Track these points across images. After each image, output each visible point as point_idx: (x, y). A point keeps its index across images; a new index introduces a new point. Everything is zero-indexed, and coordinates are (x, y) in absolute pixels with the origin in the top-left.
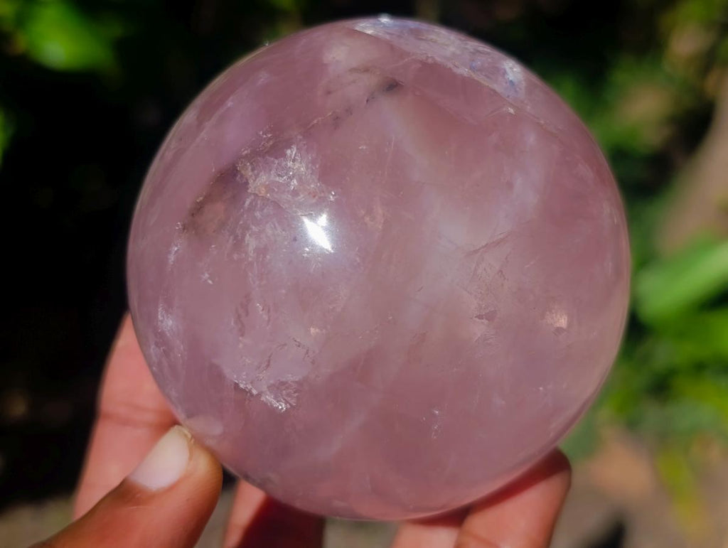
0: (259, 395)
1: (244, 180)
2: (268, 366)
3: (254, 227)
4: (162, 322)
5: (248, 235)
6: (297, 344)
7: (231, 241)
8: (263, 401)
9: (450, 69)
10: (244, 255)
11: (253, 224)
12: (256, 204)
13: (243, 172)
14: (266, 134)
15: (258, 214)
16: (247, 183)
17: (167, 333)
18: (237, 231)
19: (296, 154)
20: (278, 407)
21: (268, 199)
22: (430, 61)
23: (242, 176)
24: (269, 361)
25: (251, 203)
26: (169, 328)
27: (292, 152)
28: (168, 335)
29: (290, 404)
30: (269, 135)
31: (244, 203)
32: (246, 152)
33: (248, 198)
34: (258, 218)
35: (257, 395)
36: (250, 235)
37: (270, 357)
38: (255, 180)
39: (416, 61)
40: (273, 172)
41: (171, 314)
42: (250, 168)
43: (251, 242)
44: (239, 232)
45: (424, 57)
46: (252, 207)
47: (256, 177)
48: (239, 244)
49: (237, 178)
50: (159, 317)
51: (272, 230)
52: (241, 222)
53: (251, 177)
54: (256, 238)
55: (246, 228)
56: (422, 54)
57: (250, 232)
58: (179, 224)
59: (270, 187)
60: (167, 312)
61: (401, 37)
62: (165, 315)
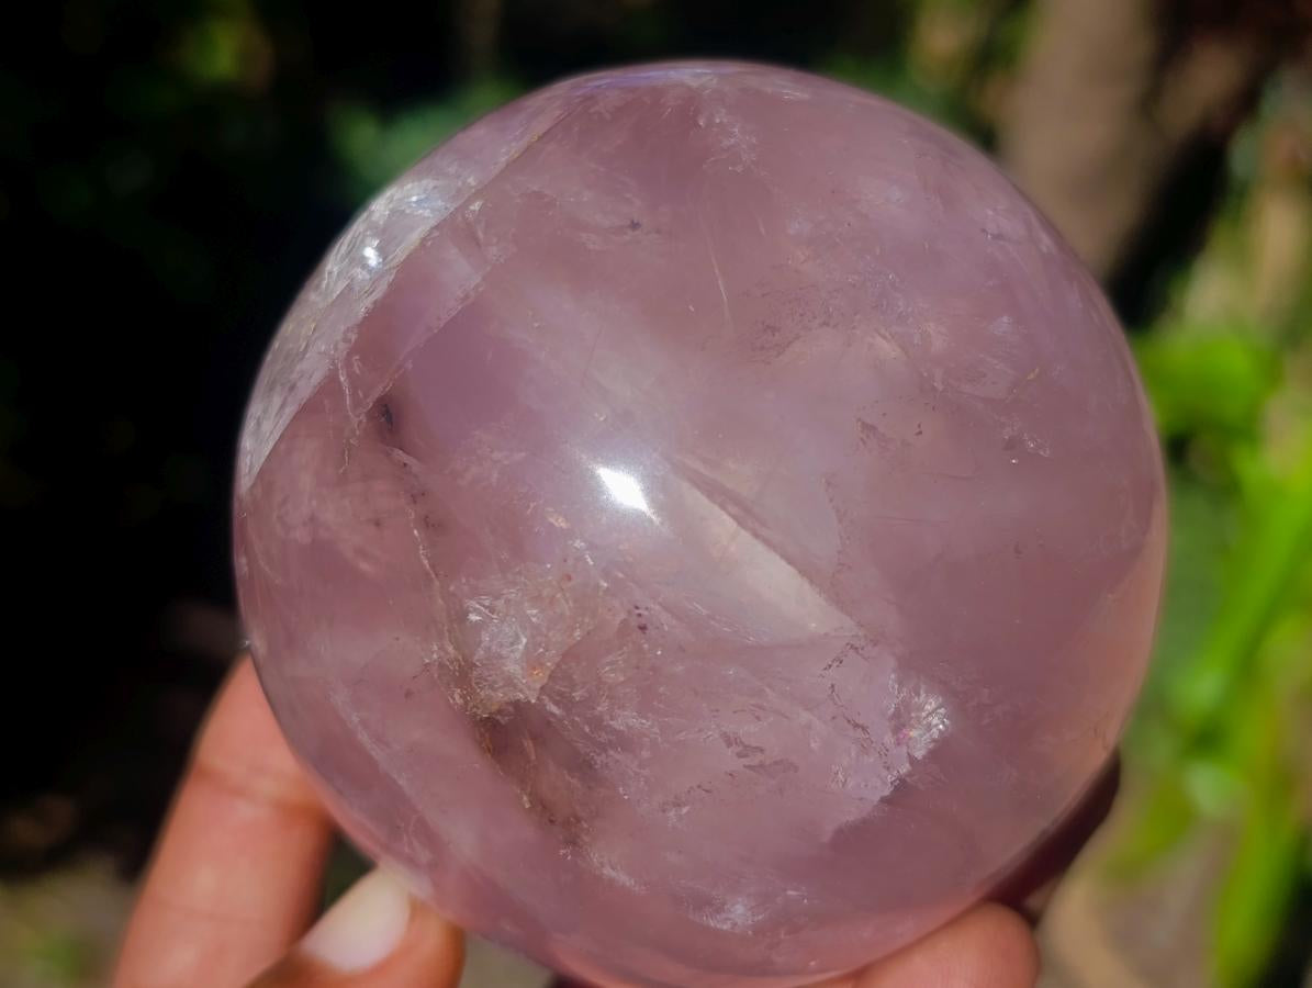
0: (912, 760)
1: (511, 709)
2: (864, 729)
3: (599, 709)
4: (735, 924)
5: (611, 723)
6: (835, 664)
7: (618, 757)
8: (924, 757)
9: (375, 302)
10: (646, 739)
11: (594, 709)
12: (561, 694)
13: (495, 708)
14: (433, 653)
15: (577, 695)
16: (516, 704)
17: (756, 919)
18: (601, 739)
19: (478, 603)
20: (940, 730)
21: (558, 665)
22: (353, 337)
23: (499, 712)
24: (856, 726)
25: (557, 703)
26: (749, 914)
27: (475, 610)
28: (760, 917)
29: (939, 707)
30: (435, 648)
31: (553, 715)
32: (457, 697)
33: (545, 705)
34: (586, 695)
35: (911, 764)
36: (612, 720)
37: (849, 721)
38: (515, 686)
39: (348, 363)
40: (504, 652)
41: (724, 904)
42: (489, 692)
43: (626, 719)
44: (604, 737)
45: (342, 346)
46: (563, 700)
47: (510, 682)
48: (624, 742)
49: (503, 720)
50: (725, 927)
51: (613, 671)
52: (587, 729)
53: (505, 694)
54: (622, 707)
55: (597, 724)
56: (336, 349)
57: (607, 717)
58: (562, 852)
59: (532, 661)
60: (719, 910)
61: (292, 388)
62: (724, 916)
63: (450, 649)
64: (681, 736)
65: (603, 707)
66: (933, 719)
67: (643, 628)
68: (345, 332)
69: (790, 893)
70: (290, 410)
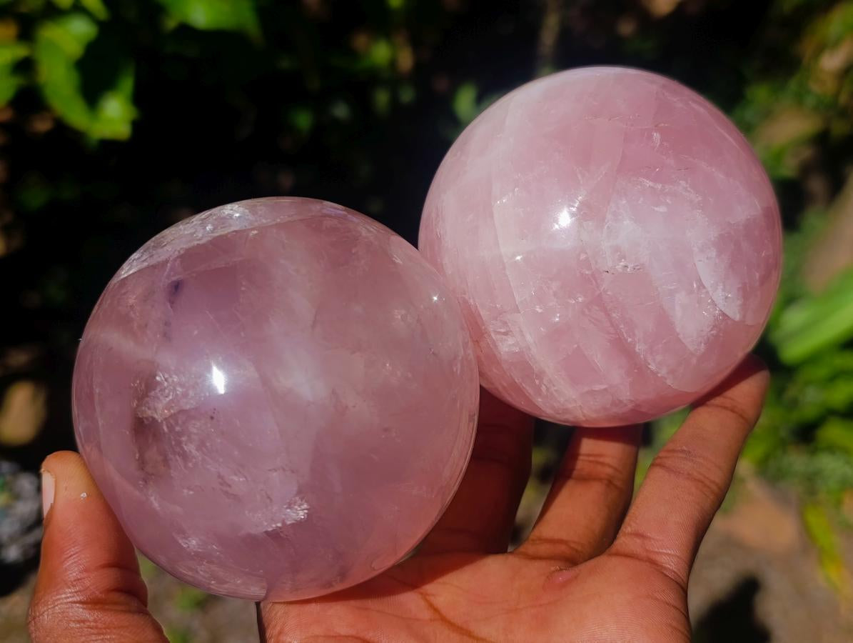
0: (284, 523)
1: (151, 419)
4: (188, 547)
5: (184, 446)
7: (179, 459)
8: (289, 524)
9: (198, 244)
10: (194, 460)
11: (180, 437)
12: (172, 425)
13: (145, 416)
14: (136, 383)
15: (178, 429)
16: (154, 419)
17: (198, 550)
18: (176, 450)
19: (163, 375)
20: (301, 518)
22: (182, 252)
23: (147, 418)
25: (168, 427)
26: (197, 547)
27: (160, 377)
28: (200, 550)
29: (306, 509)
30: (138, 382)
31: (163, 430)
32: (135, 404)
33: (162, 425)
34: (180, 431)
35: (283, 525)
38: (156, 412)
39: (175, 260)
40: (161, 398)
41: (189, 537)
42: (147, 409)
43: (191, 448)
44: (178, 449)
45: (177, 253)
46: (171, 428)
47: (155, 410)
48: (185, 456)
49: (146, 422)
50: (185, 546)
51: (195, 427)
52: (173, 443)
53: (152, 413)
54: (191, 443)
55: (179, 443)
56: (174, 253)
57: (184, 443)
58: (141, 482)
59: (168, 407)
60: (186, 538)
61: (151, 256)
62: (187, 541)
63: (143, 386)
64: (209, 467)
65: (184, 439)
66: (300, 513)
67: (212, 418)
68: (181, 249)
69: (214, 547)
70: (145, 264)
